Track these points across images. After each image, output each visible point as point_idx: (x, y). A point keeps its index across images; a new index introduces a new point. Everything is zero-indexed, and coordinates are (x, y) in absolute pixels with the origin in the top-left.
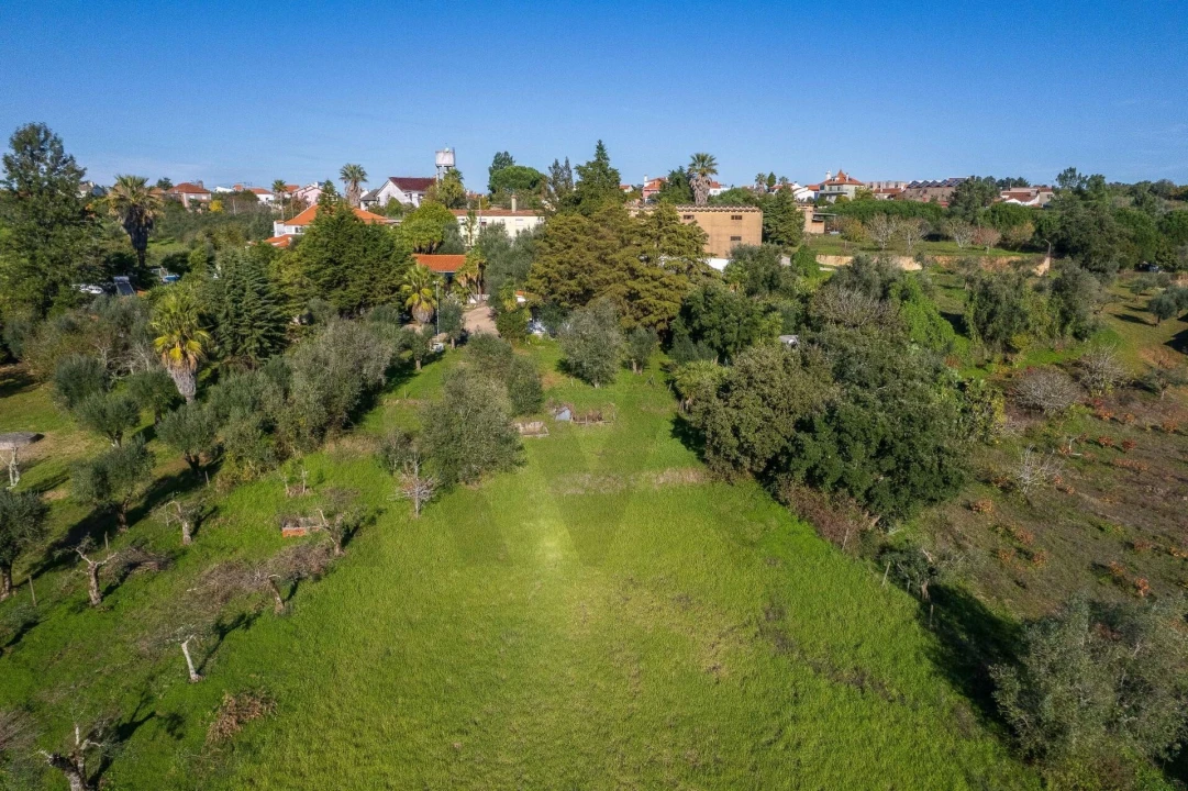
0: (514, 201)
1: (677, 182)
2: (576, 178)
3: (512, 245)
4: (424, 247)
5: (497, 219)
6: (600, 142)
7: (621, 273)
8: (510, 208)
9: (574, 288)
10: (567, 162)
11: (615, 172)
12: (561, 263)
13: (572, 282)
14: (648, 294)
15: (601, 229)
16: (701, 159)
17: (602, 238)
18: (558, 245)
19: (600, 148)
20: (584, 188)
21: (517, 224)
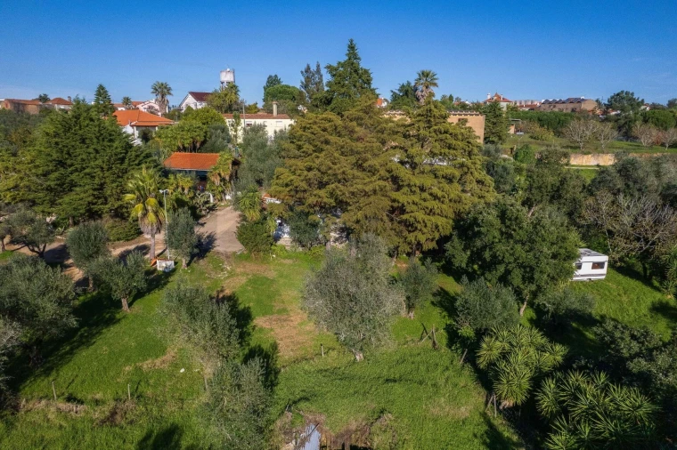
0: (275, 107)
1: (406, 93)
2: (327, 77)
3: (269, 143)
4: (186, 145)
5: (259, 121)
6: (351, 41)
7: (382, 183)
8: (272, 113)
9: (325, 200)
10: (318, 66)
11: (366, 72)
12: (309, 169)
13: (322, 193)
14: (415, 208)
15: (357, 129)
16: (425, 75)
17: (359, 139)
18: (307, 147)
19: (352, 47)
20: (335, 88)
21: (275, 126)
